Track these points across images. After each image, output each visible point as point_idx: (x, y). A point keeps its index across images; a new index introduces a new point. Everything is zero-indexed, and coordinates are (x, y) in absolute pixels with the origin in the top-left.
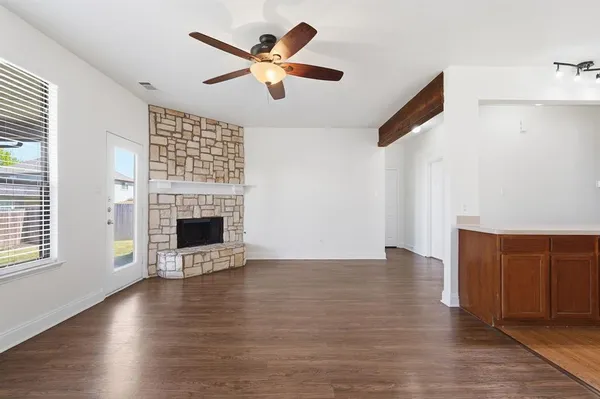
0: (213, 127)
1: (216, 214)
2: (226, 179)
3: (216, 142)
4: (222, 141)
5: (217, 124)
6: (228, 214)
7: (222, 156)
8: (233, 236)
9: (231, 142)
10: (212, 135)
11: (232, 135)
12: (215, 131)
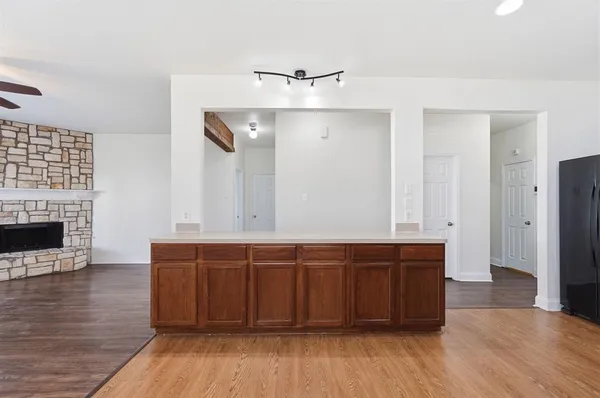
0: (48, 134)
1: (53, 218)
2: (67, 184)
3: (51, 148)
4: (61, 148)
5: (52, 130)
6: (70, 219)
7: (61, 162)
8: (76, 241)
9: (75, 148)
10: (48, 142)
11: (75, 142)
12: (50, 138)
